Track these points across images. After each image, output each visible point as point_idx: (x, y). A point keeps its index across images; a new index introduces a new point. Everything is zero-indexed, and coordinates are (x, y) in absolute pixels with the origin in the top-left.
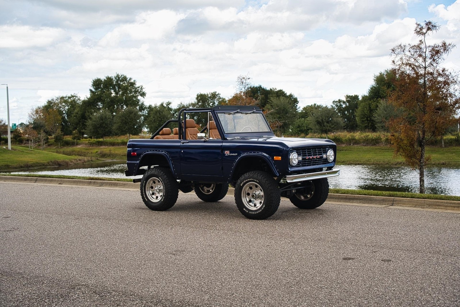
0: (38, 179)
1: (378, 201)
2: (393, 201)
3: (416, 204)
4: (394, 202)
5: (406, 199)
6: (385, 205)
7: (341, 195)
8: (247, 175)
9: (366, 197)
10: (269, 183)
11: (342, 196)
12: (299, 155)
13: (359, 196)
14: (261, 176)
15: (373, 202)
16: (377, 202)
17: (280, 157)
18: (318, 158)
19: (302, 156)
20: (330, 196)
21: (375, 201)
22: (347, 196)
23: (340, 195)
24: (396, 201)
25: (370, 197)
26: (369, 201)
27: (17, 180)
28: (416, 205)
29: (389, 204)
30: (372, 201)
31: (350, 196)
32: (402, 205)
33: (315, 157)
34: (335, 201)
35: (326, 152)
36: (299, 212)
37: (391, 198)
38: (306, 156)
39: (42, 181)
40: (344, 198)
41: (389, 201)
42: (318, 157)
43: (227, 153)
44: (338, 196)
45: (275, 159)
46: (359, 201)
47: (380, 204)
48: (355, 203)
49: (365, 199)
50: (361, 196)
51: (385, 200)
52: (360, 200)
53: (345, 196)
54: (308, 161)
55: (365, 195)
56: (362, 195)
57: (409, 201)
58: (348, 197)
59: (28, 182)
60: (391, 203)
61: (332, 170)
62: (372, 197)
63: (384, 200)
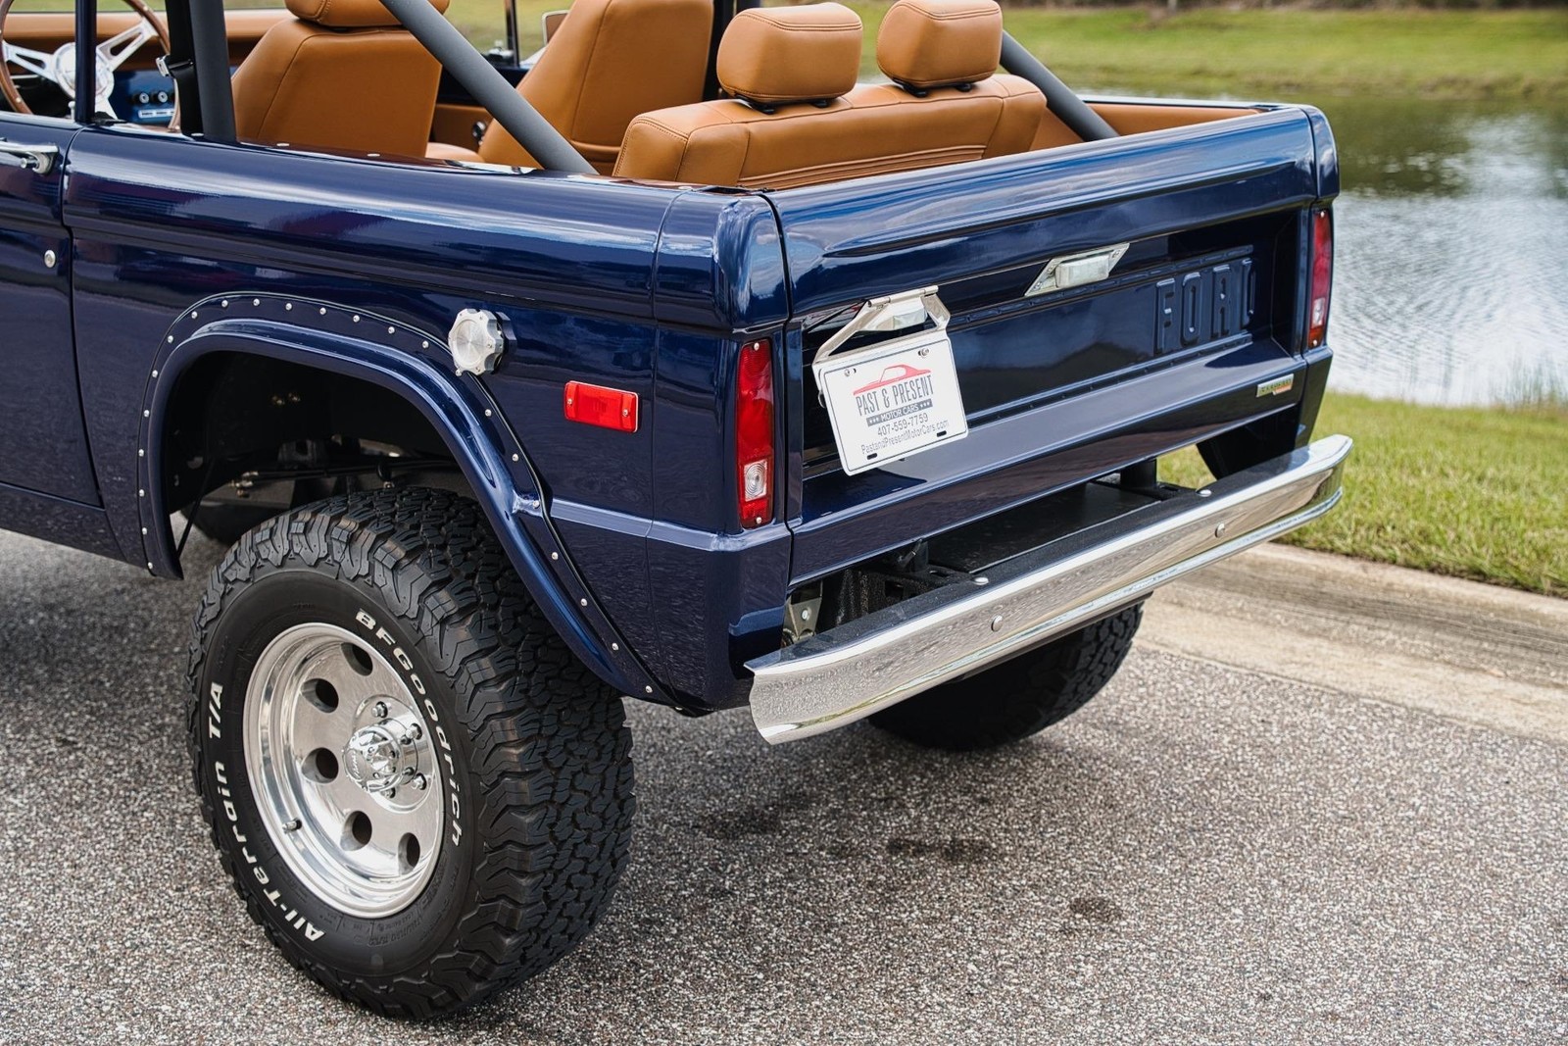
11: (1284, 576)
22: (1322, 578)
26: (1522, 653)
30: (1542, 650)
31: (1353, 582)
34: (1223, 613)
40: (1295, 593)
46: (1422, 639)
49: (1485, 623)
52: (1438, 625)
53: (1308, 572)
55: (1479, 575)
58: (1329, 587)
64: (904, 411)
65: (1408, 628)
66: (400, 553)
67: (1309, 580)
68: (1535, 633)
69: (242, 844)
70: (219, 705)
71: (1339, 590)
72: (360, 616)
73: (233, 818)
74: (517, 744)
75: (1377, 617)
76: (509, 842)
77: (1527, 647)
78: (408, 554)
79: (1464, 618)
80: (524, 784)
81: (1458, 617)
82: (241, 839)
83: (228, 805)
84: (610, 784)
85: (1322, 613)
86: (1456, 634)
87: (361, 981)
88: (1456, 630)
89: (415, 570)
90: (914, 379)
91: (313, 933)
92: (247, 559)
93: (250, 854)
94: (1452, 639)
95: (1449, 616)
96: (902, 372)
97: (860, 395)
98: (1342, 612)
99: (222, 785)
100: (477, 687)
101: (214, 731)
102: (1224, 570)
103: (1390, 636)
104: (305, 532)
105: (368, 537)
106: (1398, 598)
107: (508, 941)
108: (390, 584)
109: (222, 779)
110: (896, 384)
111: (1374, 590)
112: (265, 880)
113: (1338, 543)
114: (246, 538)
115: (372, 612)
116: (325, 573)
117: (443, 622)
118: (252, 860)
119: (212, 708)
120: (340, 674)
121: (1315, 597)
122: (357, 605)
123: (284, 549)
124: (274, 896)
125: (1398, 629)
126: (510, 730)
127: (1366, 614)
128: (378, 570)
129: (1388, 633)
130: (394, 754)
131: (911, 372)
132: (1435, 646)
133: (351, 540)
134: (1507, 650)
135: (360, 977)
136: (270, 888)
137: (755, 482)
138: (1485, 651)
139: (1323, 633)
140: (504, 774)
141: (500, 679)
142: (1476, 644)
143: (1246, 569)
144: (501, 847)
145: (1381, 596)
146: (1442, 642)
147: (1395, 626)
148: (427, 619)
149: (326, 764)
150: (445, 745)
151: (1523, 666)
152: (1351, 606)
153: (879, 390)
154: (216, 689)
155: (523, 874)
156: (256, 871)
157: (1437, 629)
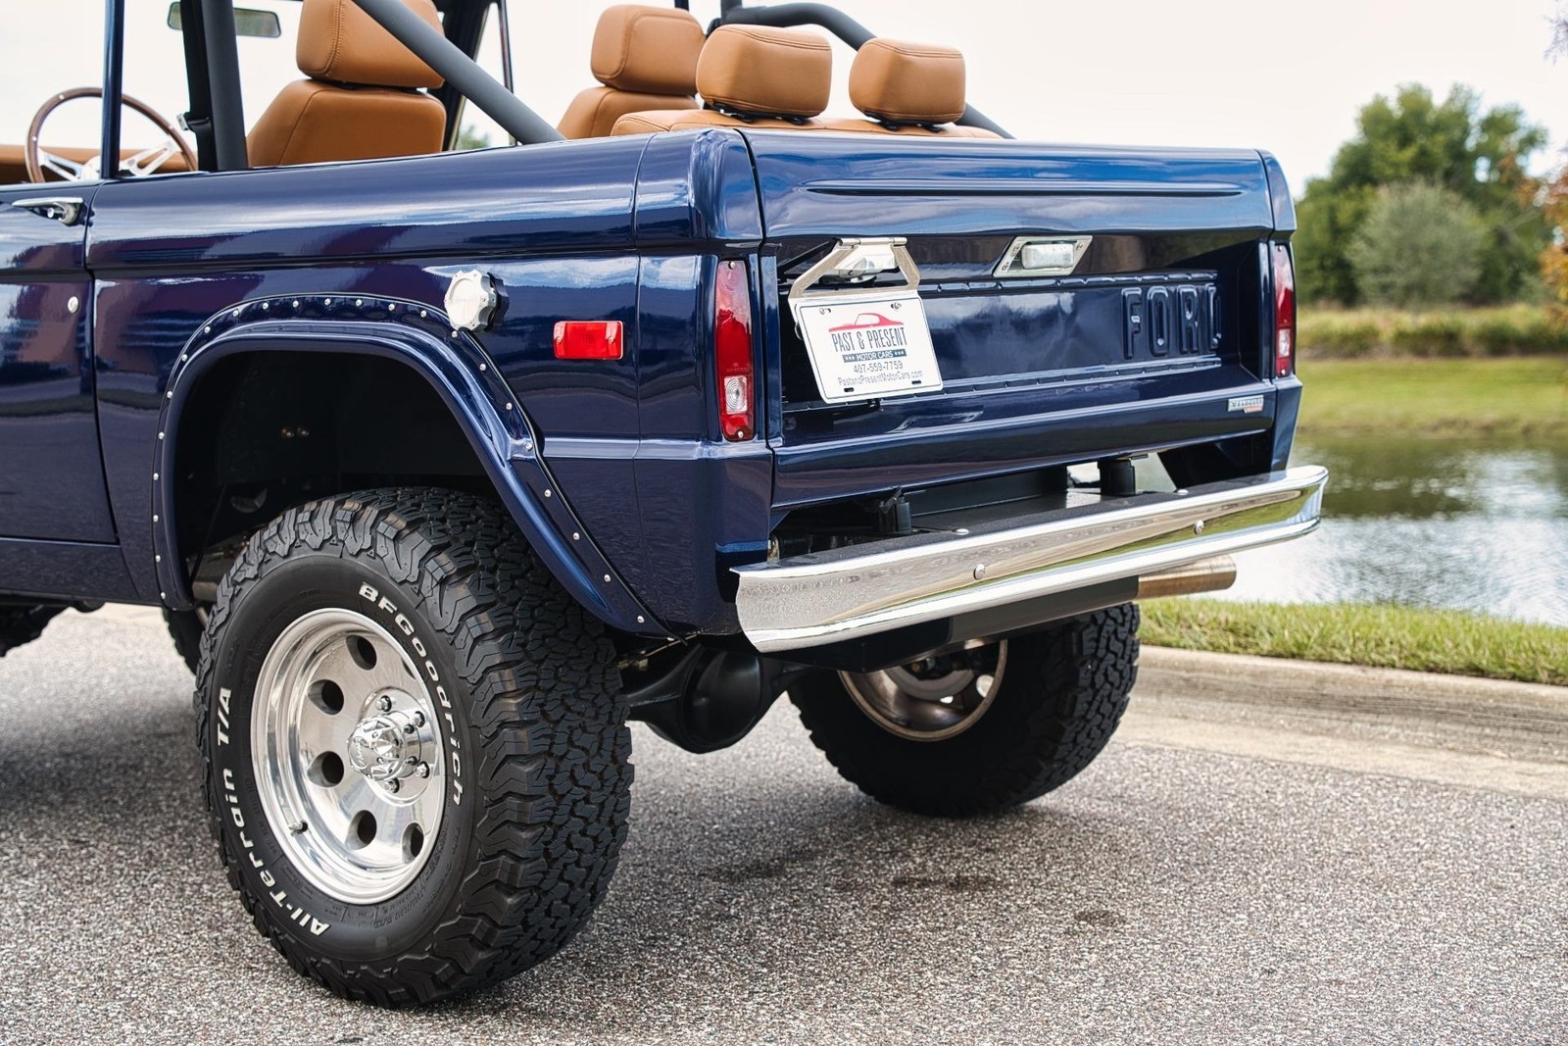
9: (1485, 694)
11: (1285, 683)
20: (1184, 674)
22: (1322, 681)
23: (1264, 674)
26: (1524, 735)
30: (1544, 731)
31: (1353, 682)
34: (1228, 721)
36: (896, 869)
40: (1297, 697)
44: (1253, 675)
46: (1425, 731)
48: (1394, 738)
49: (1485, 710)
50: (1444, 690)
52: (1440, 716)
53: (1308, 676)
55: (1478, 672)
56: (1444, 671)
58: (1329, 689)
64: (878, 355)
65: (1411, 721)
66: (402, 524)
67: (1309, 684)
68: (1535, 715)
69: (250, 849)
70: (227, 710)
71: (1339, 691)
72: (363, 591)
73: (240, 824)
74: (516, 694)
75: (1379, 714)
76: (509, 794)
77: (1527, 729)
78: (409, 525)
79: (1464, 707)
80: (523, 733)
81: (1458, 706)
82: (248, 844)
83: (236, 811)
84: (608, 744)
85: (1325, 714)
86: (1458, 722)
87: (365, 968)
88: (1458, 719)
89: (416, 537)
90: (887, 328)
91: (318, 927)
92: (255, 557)
93: (256, 859)
94: (1454, 727)
95: (1449, 705)
96: (876, 320)
97: (836, 333)
98: (1344, 711)
99: (230, 792)
100: (476, 641)
101: (223, 738)
102: (1226, 682)
103: (1393, 730)
104: (310, 520)
105: (371, 513)
106: (1398, 693)
107: (509, 900)
108: (392, 552)
109: (230, 786)
110: (871, 329)
111: (1373, 688)
112: (271, 883)
113: (1337, 654)
114: (255, 541)
115: (374, 583)
116: (330, 554)
117: (443, 582)
118: (258, 864)
119: (220, 714)
120: (345, 671)
121: (1315, 700)
122: (359, 579)
123: (289, 541)
124: (279, 897)
125: (1401, 722)
126: (508, 680)
127: (1368, 712)
128: (380, 541)
129: (1391, 727)
130: (397, 742)
131: (884, 321)
132: (1438, 736)
133: (355, 519)
134: (1509, 733)
135: (364, 964)
136: (276, 889)
137: (736, 397)
138: (1487, 736)
139: (1329, 732)
140: (503, 724)
141: (498, 633)
142: (1478, 730)
143: (1247, 679)
144: (501, 800)
145: (1381, 692)
146: (1445, 731)
147: (1397, 720)
148: (427, 581)
149: (331, 768)
150: (446, 703)
151: (1526, 748)
152: (1351, 705)
153: (854, 332)
154: (225, 693)
155: (523, 826)
156: (262, 875)
157: (1438, 720)
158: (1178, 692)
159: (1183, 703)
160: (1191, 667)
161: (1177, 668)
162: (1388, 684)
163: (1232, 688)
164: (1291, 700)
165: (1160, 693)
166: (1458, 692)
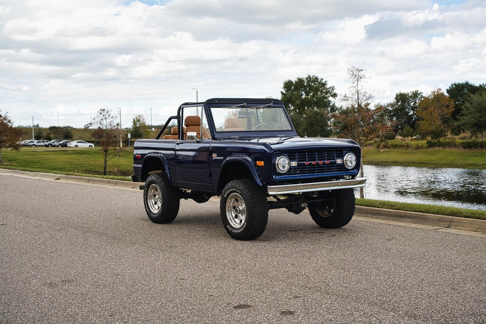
0: (118, 182)
1: (432, 220)
2: (451, 221)
3: (478, 227)
4: (452, 224)
5: (466, 220)
6: (440, 226)
7: (391, 211)
8: (230, 184)
10: (251, 195)
11: (392, 213)
12: (291, 159)
13: (411, 213)
14: (244, 185)
15: (427, 222)
16: (432, 222)
17: (263, 162)
18: (327, 164)
19: (298, 160)
20: (379, 212)
21: (429, 220)
22: (397, 213)
24: (454, 222)
25: (424, 215)
26: (422, 221)
27: (102, 183)
28: (478, 229)
29: (445, 225)
31: (402, 213)
32: (460, 227)
33: (321, 162)
35: (341, 156)
37: (448, 218)
38: (306, 161)
39: (120, 184)
41: (446, 221)
42: (327, 162)
43: (215, 156)
45: (257, 165)
46: (410, 220)
47: (434, 225)
48: (405, 222)
50: (413, 214)
51: (441, 220)
52: (412, 218)
53: (396, 212)
54: (308, 168)
55: (422, 212)
57: (470, 222)
58: (398, 214)
59: (110, 184)
60: (447, 224)
61: (356, 179)
62: (426, 215)
63: (439, 220)
65: (408, 219)
67: (396, 213)
68: (424, 218)
77: (423, 220)
79: (416, 217)
86: (414, 219)
94: (414, 220)
95: (414, 216)
103: (406, 220)
106: (407, 215)
134: (421, 221)
139: (397, 221)
142: (416, 220)
147: (407, 219)
157: (412, 219)
158: (378, 215)
159: (378, 216)
160: (380, 211)
161: (378, 211)
162: (406, 213)
163: (385, 214)
164: (393, 216)
165: (375, 215)
166: (415, 214)
